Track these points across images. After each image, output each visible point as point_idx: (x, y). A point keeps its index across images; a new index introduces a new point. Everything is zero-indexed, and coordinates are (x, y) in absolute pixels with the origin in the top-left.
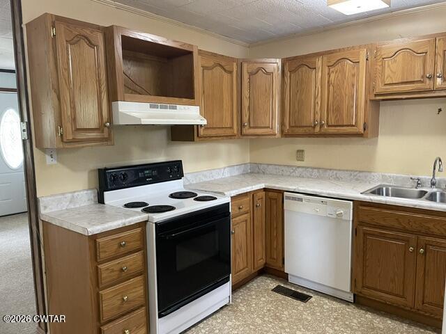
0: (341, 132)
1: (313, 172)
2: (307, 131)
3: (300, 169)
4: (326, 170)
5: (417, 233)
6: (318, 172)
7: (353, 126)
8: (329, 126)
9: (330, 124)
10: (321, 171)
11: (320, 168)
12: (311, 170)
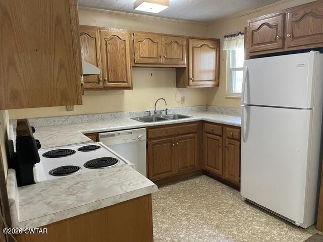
0: (118, 86)
1: (83, 117)
2: (94, 86)
3: (72, 117)
4: (94, 114)
5: (175, 135)
6: (88, 117)
7: (124, 82)
8: (109, 82)
9: (110, 81)
10: (89, 116)
11: (89, 114)
12: (81, 116)
